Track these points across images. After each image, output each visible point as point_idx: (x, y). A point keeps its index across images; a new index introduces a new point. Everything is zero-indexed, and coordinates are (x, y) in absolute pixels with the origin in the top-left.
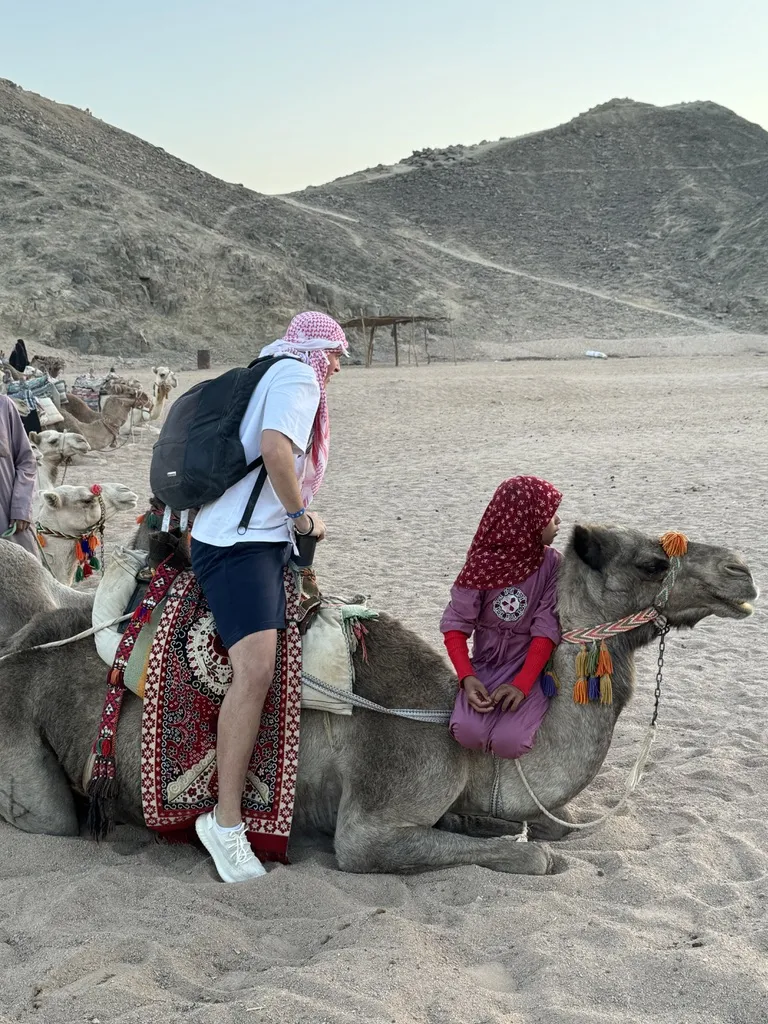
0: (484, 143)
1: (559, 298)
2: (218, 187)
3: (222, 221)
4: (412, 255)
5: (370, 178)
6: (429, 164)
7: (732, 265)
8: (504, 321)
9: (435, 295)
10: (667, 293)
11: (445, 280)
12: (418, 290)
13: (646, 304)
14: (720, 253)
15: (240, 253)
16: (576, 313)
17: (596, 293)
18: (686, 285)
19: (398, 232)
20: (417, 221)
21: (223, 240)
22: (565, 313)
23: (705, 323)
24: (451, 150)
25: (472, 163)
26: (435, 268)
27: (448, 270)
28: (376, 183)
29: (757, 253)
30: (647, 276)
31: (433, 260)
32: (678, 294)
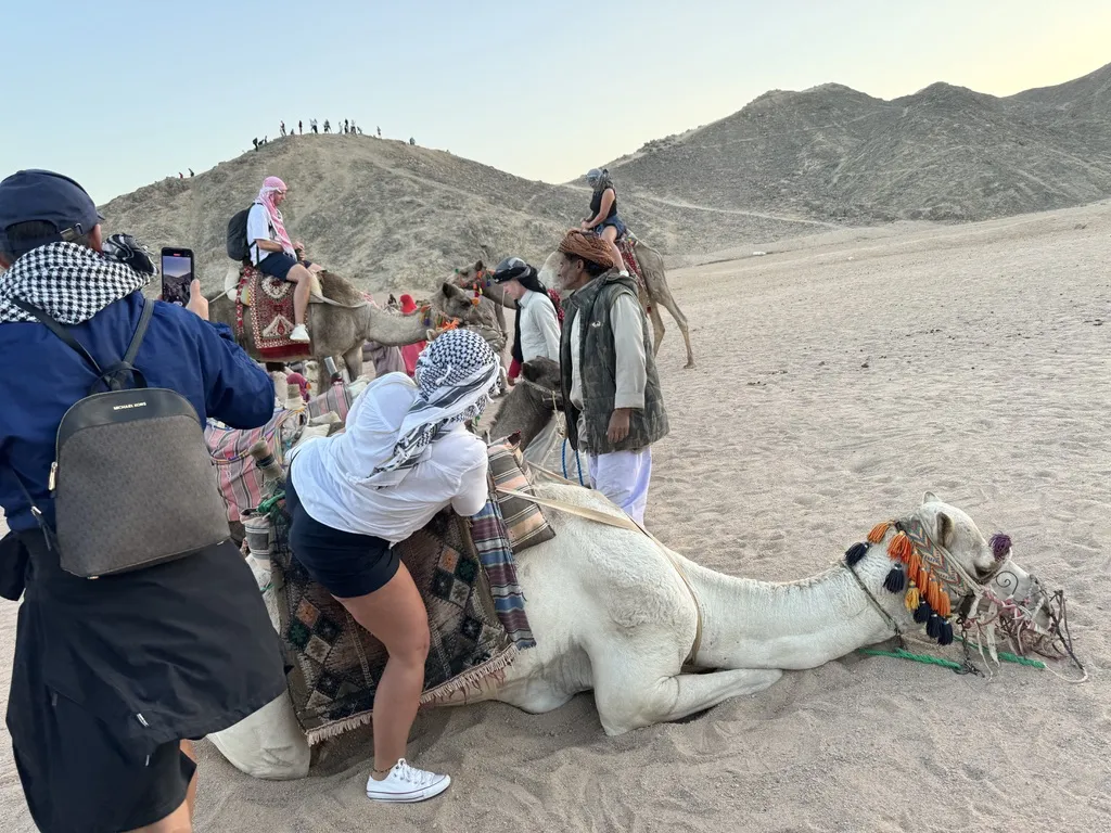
0: (688, 131)
1: (737, 222)
2: (526, 185)
3: (526, 205)
4: (645, 208)
5: (618, 164)
6: (655, 149)
7: (848, 185)
8: (703, 241)
9: (658, 230)
10: (806, 208)
11: (666, 221)
12: (648, 229)
13: (792, 218)
14: (840, 178)
15: (537, 223)
16: (748, 229)
17: (761, 215)
18: (817, 202)
19: (636, 195)
20: (648, 186)
21: (528, 217)
22: (741, 230)
23: (830, 225)
24: (668, 139)
25: (682, 144)
26: (659, 214)
27: (668, 214)
28: (623, 166)
29: (862, 176)
30: (792, 200)
31: (658, 209)
32: (812, 209)
